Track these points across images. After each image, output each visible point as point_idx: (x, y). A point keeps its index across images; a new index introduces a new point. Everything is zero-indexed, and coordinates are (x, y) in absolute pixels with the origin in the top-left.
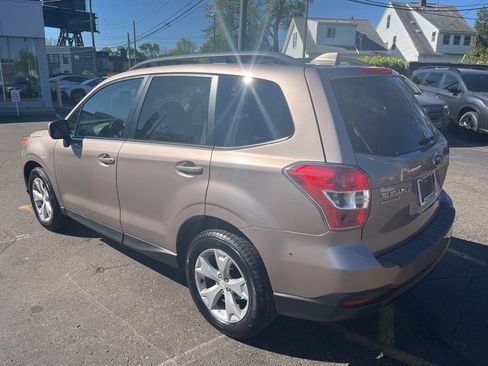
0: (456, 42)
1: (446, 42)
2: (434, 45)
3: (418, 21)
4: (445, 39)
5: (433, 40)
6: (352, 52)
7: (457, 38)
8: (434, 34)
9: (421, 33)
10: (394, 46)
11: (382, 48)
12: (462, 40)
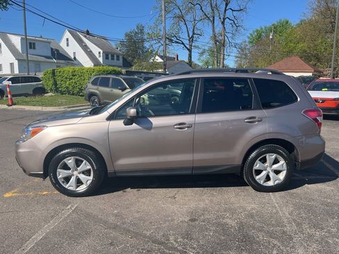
0: (113, 59)
1: (107, 58)
2: (101, 60)
3: (88, 45)
4: (106, 56)
5: (100, 56)
6: (51, 60)
7: (113, 56)
8: (100, 53)
9: (91, 51)
10: (75, 58)
11: (70, 59)
12: (115, 57)
